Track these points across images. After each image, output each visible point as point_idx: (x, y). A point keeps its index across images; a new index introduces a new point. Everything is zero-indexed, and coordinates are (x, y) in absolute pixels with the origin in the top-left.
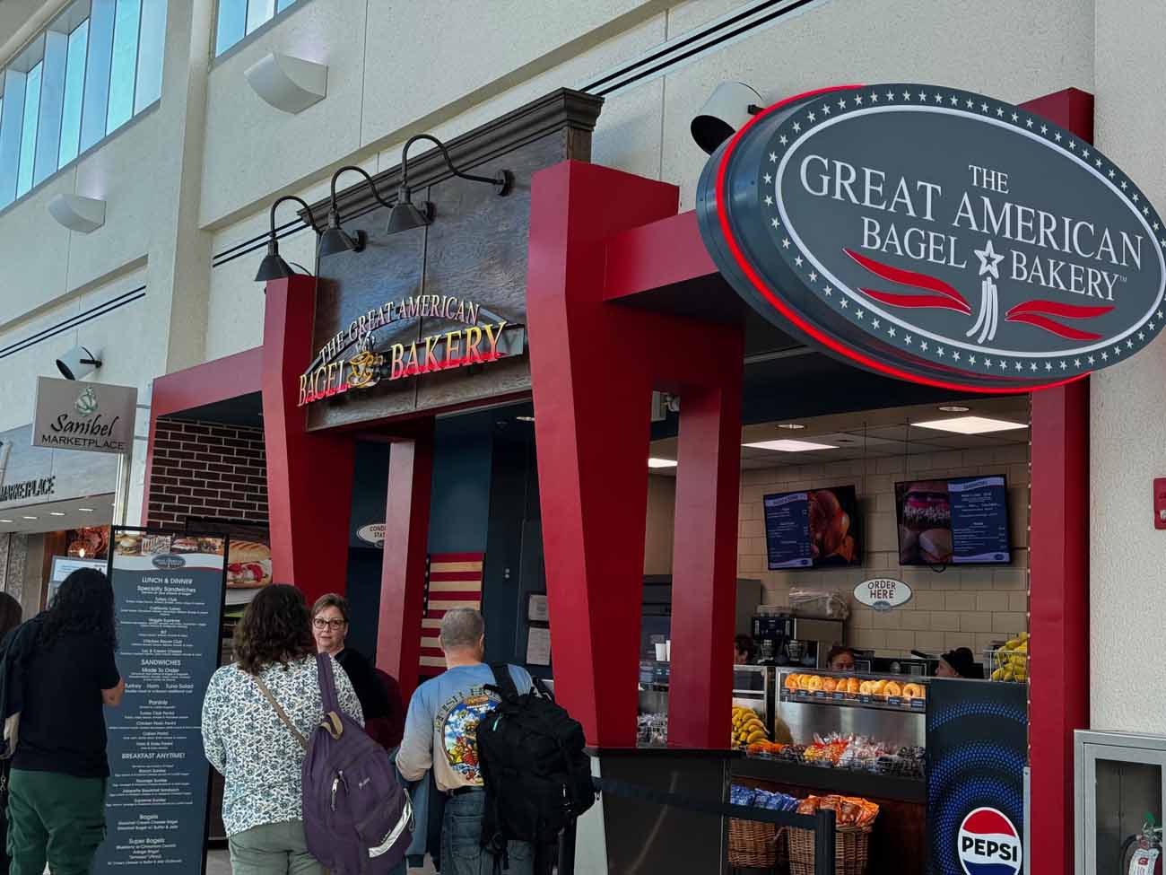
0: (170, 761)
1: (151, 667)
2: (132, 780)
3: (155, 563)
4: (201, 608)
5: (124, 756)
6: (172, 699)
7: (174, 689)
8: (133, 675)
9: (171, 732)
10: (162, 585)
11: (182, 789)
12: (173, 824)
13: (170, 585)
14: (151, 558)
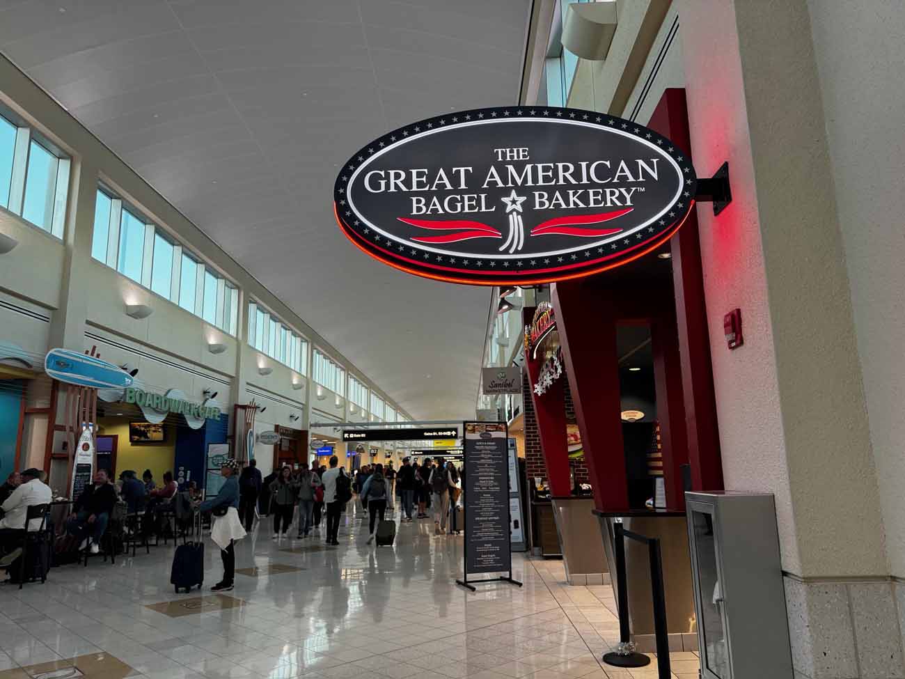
0: (493, 520)
1: (483, 480)
2: (480, 529)
3: (481, 436)
4: (499, 455)
5: (476, 519)
6: (493, 494)
7: (492, 489)
8: (477, 484)
9: (494, 508)
10: (484, 445)
11: (500, 533)
12: (498, 548)
13: (487, 445)
14: (479, 434)
